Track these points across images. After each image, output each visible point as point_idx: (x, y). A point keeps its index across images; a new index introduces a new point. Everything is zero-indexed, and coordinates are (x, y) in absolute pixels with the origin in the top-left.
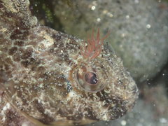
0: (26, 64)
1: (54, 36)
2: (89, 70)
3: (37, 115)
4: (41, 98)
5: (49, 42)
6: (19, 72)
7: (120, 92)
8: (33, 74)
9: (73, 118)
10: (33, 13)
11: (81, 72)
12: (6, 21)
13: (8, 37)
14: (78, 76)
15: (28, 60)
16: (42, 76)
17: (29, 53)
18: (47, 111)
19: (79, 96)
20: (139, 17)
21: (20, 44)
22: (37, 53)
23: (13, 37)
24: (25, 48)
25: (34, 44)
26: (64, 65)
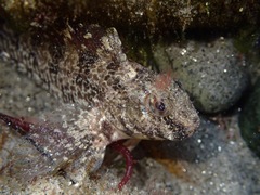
0: (115, 88)
1: (137, 70)
2: (159, 99)
3: (121, 127)
4: (123, 115)
5: (133, 74)
6: (110, 93)
7: (182, 119)
8: (120, 96)
9: (146, 134)
10: (124, 52)
11: (152, 100)
12: (105, 56)
13: (105, 68)
14: (150, 103)
15: (117, 86)
16: (125, 99)
17: (117, 81)
18: (127, 125)
19: (150, 118)
20: (218, 63)
21: (113, 73)
22: (123, 80)
23: (108, 68)
24: (116, 76)
25: (122, 74)
26: (141, 92)
